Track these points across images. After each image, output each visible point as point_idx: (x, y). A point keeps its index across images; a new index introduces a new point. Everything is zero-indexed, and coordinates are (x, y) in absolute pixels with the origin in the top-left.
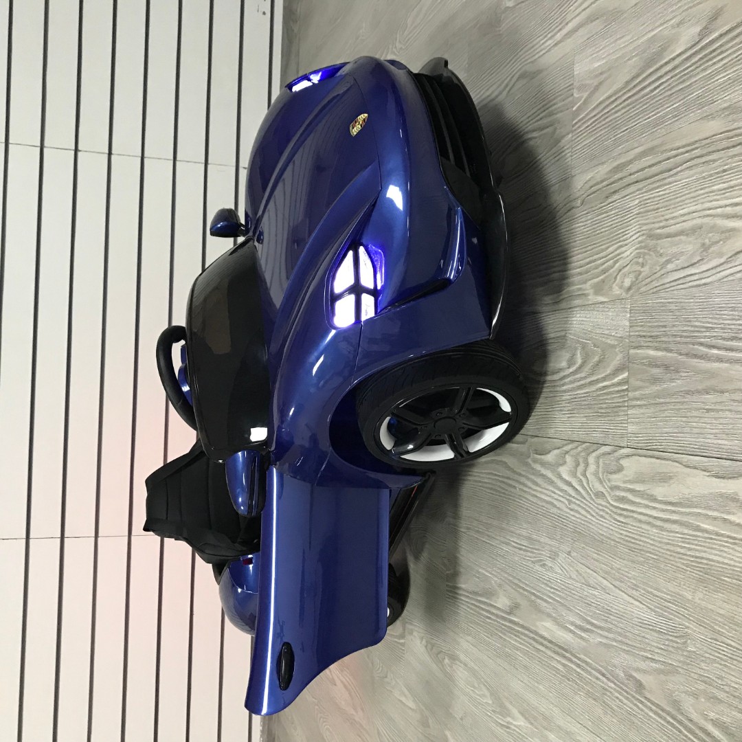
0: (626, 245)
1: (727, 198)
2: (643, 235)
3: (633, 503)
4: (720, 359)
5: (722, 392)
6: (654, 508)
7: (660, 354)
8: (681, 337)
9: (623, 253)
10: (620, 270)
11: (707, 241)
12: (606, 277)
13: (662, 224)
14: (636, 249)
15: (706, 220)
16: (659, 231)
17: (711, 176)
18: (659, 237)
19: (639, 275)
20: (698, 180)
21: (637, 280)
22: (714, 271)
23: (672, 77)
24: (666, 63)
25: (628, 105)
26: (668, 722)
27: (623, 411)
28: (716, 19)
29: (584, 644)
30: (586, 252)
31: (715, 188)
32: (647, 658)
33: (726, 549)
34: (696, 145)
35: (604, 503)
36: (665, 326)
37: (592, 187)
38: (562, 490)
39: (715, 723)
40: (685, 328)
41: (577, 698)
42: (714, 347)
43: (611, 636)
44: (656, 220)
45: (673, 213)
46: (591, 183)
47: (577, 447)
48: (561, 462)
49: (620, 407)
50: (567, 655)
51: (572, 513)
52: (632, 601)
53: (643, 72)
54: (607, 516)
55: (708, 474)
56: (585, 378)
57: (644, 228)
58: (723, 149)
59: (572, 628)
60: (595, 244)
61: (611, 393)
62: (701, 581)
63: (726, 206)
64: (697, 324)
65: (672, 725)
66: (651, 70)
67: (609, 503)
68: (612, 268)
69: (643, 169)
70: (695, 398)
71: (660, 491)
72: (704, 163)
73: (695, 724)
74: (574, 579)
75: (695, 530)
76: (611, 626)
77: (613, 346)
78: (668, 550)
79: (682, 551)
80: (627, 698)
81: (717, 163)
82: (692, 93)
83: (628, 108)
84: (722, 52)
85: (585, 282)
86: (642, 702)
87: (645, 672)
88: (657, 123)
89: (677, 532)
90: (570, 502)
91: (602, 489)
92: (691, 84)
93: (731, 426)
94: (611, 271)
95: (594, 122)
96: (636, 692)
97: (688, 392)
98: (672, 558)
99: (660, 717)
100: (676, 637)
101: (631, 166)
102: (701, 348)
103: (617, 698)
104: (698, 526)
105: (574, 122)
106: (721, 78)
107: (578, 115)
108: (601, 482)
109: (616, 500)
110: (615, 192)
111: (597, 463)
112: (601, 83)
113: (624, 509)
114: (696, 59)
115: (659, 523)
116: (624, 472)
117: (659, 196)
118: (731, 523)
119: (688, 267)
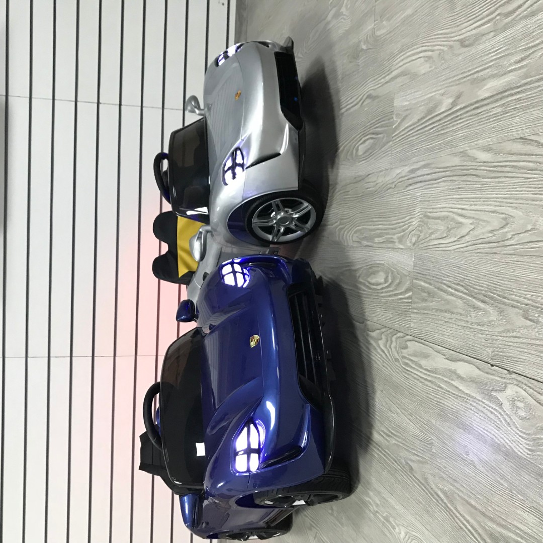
0: (414, 218)
1: (459, 204)
2: (422, 214)
3: (412, 367)
4: (452, 295)
5: (453, 313)
6: (421, 372)
7: (427, 285)
8: (436, 278)
9: (413, 222)
10: (411, 232)
11: (450, 226)
12: (404, 234)
13: (431, 210)
14: (419, 221)
15: (450, 214)
16: (429, 214)
17: (453, 189)
18: (429, 217)
19: (419, 237)
20: (448, 189)
21: (418, 239)
22: (452, 244)
23: (439, 125)
24: (437, 115)
25: (419, 134)
26: (422, 489)
27: (409, 314)
28: (459, 98)
29: (387, 443)
30: (396, 216)
31: (455, 196)
32: (415, 454)
33: (450, 399)
34: (448, 169)
35: (399, 365)
36: (429, 270)
37: (400, 178)
38: (380, 354)
39: (442, 490)
40: (438, 273)
41: (384, 473)
42: (450, 287)
43: (400, 440)
44: (428, 207)
45: (435, 205)
46: (400, 176)
47: (387, 331)
48: (380, 338)
49: (407, 311)
50: (380, 449)
51: (384, 368)
52: (410, 422)
53: (426, 116)
54: (400, 373)
55: (445, 357)
56: (392, 291)
57: (422, 210)
58: (459, 176)
59: (382, 434)
60: (400, 213)
61: (404, 302)
62: (440, 415)
63: (459, 209)
64: (443, 272)
65: (424, 491)
66: (430, 117)
67: (401, 365)
68: (407, 229)
69: (423, 175)
70: (442, 314)
71: (423, 362)
72: (451, 180)
73: (433, 491)
74: (383, 406)
75: (438, 387)
76: (400, 435)
77: (406, 276)
78: (426, 396)
79: (432, 398)
80: (405, 475)
81: (457, 183)
82: (447, 138)
83: (419, 136)
84: (460, 119)
85: (394, 234)
86: (412, 478)
87: (413, 461)
88: (432, 150)
89: (430, 387)
90: (383, 362)
91: (398, 357)
92: (447, 132)
93: (455, 333)
94: (406, 231)
95: (403, 138)
96: (410, 472)
97: (438, 310)
98: (427, 401)
99: (419, 486)
100: (428, 444)
101: (418, 171)
102: (445, 286)
103: (401, 475)
104: (439, 385)
105: (393, 135)
106: (460, 134)
107: (395, 132)
108: (398, 353)
109: (404, 364)
110: (410, 185)
111: (396, 342)
112: (406, 116)
113: (408, 370)
114: (449, 118)
115: (423, 381)
116: (408, 349)
117: (430, 194)
118: (453, 385)
119: (441, 239)
